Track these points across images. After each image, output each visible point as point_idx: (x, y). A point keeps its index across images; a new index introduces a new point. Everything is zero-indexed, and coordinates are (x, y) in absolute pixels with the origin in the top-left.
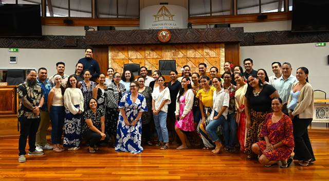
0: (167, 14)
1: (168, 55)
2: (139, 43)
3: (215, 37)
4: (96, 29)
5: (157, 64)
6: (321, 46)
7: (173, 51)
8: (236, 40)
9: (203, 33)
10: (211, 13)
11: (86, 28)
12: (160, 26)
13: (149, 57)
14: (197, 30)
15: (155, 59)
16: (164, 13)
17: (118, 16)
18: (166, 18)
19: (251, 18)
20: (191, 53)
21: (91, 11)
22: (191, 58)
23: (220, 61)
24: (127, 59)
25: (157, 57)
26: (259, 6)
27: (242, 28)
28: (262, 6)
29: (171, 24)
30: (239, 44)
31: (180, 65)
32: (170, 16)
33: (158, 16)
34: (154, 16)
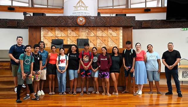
0: (83, 5)
1: (83, 35)
2: (63, 25)
3: (116, 22)
4: (32, 15)
5: (76, 41)
6: (184, 30)
7: (87, 32)
8: (130, 25)
9: (108, 20)
10: (113, 6)
11: (25, 14)
12: (78, 14)
13: (70, 36)
14: (104, 17)
15: (75, 37)
16: (81, 5)
17: (48, 6)
18: (82, 8)
19: (140, 11)
20: (99, 33)
21: (28, 2)
22: (100, 36)
23: (119, 39)
24: (54, 37)
25: (76, 35)
26: (145, 3)
27: (134, 17)
28: (147, 3)
29: (86, 13)
30: (132, 28)
31: (92, 41)
32: (85, 7)
33: (77, 7)
34: (74, 7)
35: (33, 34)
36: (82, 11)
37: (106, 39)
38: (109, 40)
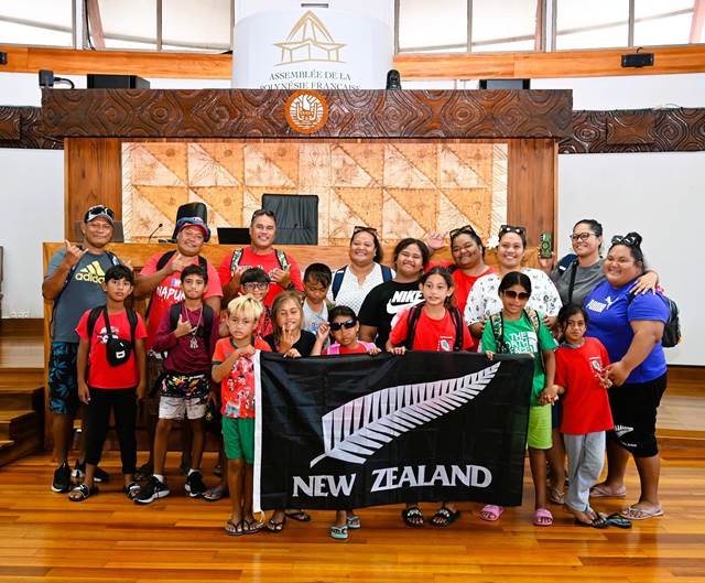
0: (320, 38)
1: (319, 179)
2: (223, 133)
4: (81, 83)
7: (337, 164)
9: (438, 108)
10: (470, 44)
11: (46, 79)
12: (295, 79)
13: (256, 184)
14: (418, 95)
15: (277, 189)
16: (309, 34)
17: (160, 44)
18: (316, 52)
19: (601, 64)
20: (396, 172)
21: (69, 24)
22: (397, 188)
23: (491, 201)
24: (182, 188)
25: (282, 182)
26: (627, 26)
27: (568, 94)
28: (636, 25)
29: (332, 75)
30: (556, 145)
31: (359, 210)
32: (329, 47)
33: (291, 47)
34: (278, 45)
35: (84, 176)
36: (318, 66)
37: (429, 200)
38: (444, 204)
